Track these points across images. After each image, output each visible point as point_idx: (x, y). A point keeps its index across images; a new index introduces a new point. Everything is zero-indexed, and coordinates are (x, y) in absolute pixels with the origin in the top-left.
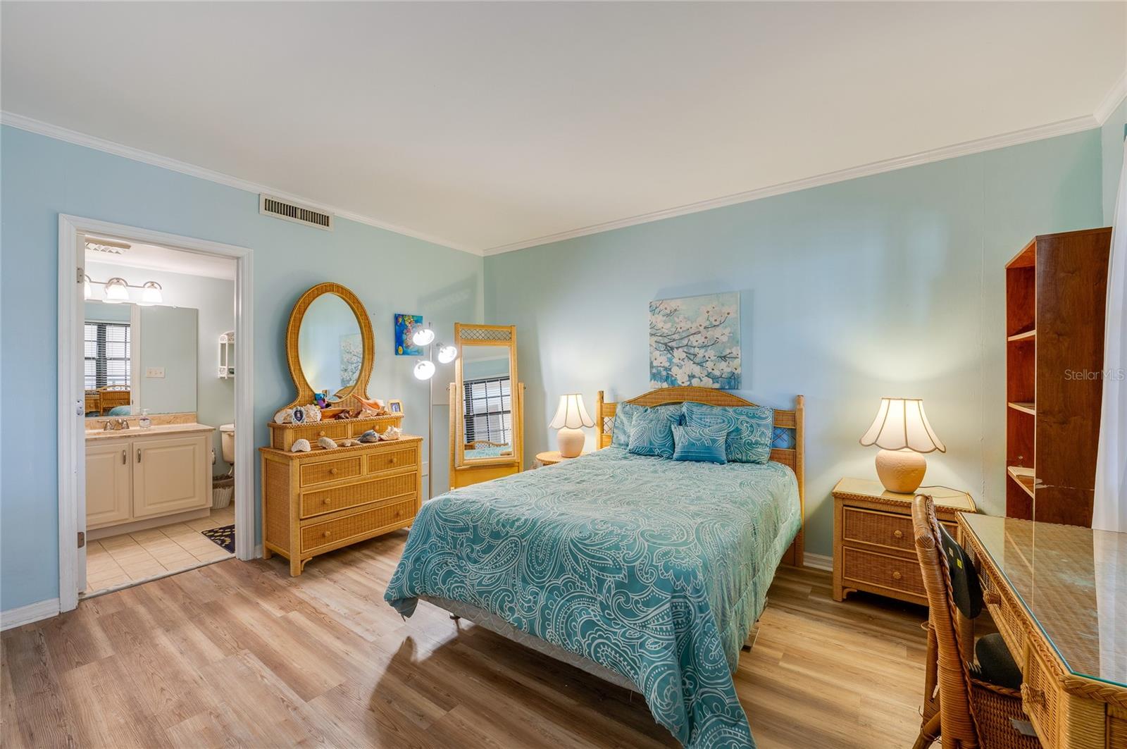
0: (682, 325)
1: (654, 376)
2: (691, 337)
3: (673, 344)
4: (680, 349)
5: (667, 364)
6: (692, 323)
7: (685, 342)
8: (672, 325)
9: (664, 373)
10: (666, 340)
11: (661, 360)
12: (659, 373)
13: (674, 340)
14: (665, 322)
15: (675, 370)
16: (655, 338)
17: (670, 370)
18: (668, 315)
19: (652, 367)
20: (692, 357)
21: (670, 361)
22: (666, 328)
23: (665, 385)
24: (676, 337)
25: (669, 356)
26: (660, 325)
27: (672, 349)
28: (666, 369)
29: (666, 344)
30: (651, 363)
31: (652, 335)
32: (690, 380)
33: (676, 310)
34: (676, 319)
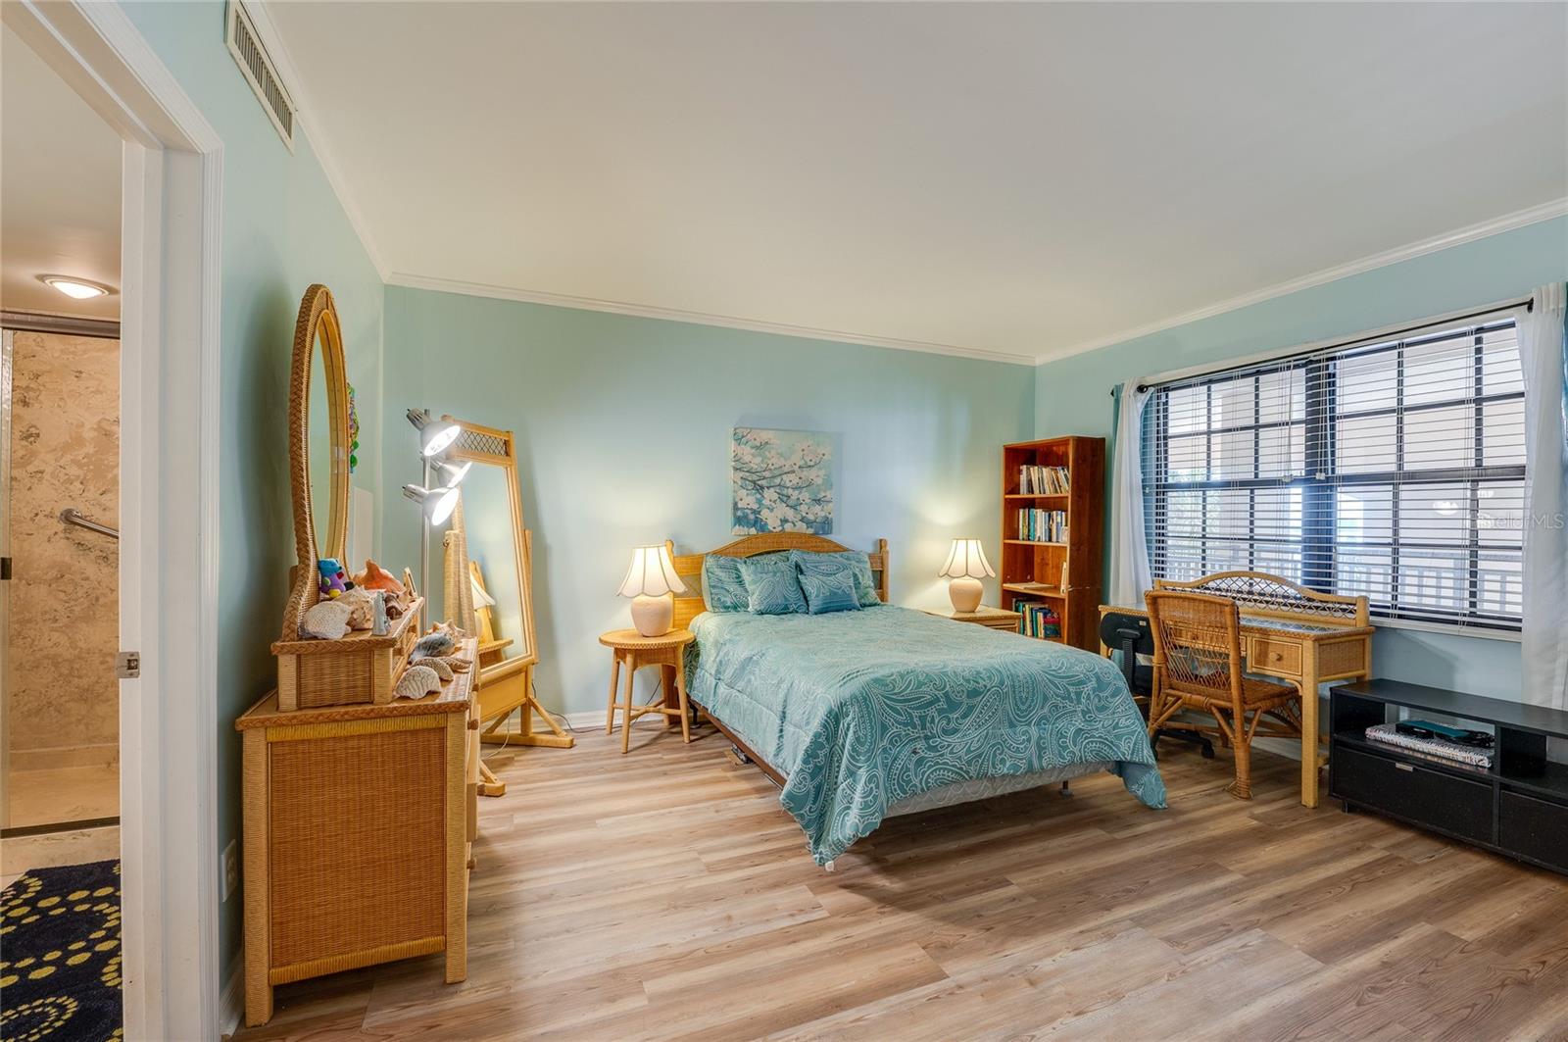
0: (774, 461)
1: (739, 520)
2: (784, 477)
3: (763, 483)
4: (772, 490)
5: (756, 506)
6: (786, 460)
7: (777, 481)
8: (763, 460)
9: (752, 517)
10: (755, 478)
11: (748, 501)
12: (746, 516)
13: (764, 478)
14: (753, 455)
15: (765, 514)
16: (741, 474)
17: (759, 513)
18: (757, 448)
19: (736, 507)
20: (785, 499)
21: (759, 502)
22: (756, 463)
23: (753, 531)
24: (767, 474)
25: (759, 496)
26: (747, 458)
27: (762, 488)
28: (754, 512)
29: (754, 482)
30: (736, 504)
31: (736, 469)
32: (782, 525)
33: (767, 443)
34: (767, 453)
